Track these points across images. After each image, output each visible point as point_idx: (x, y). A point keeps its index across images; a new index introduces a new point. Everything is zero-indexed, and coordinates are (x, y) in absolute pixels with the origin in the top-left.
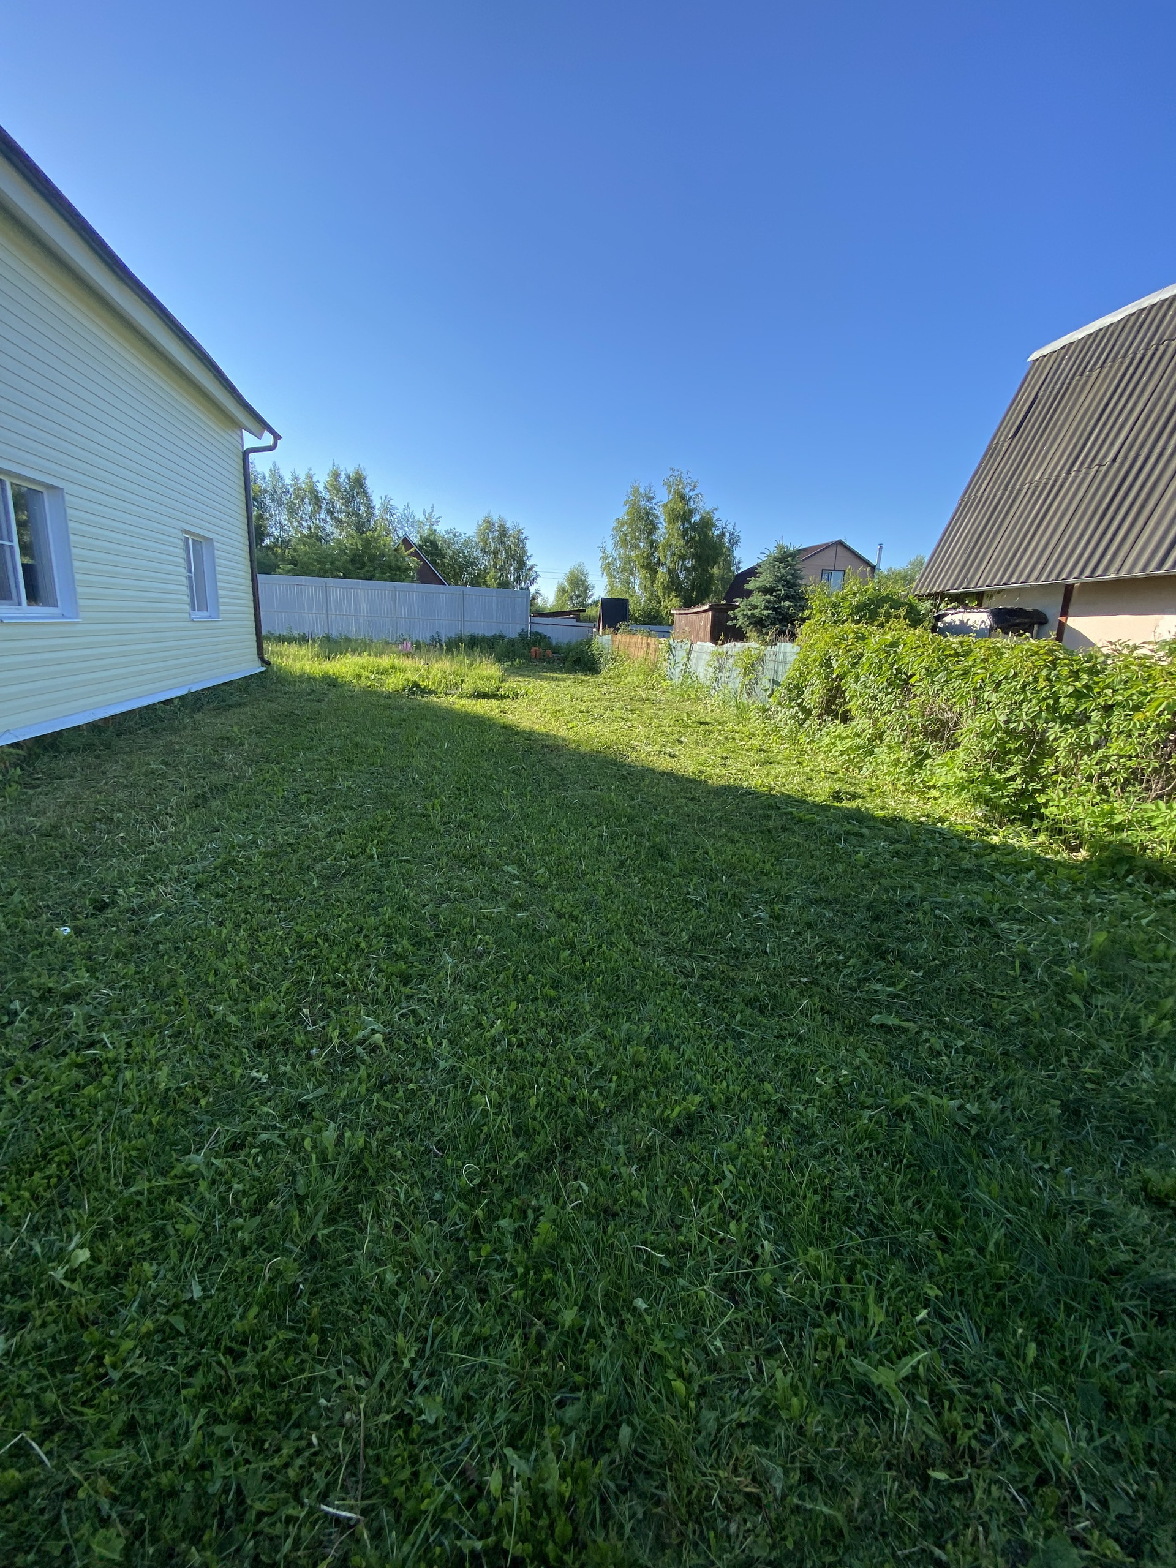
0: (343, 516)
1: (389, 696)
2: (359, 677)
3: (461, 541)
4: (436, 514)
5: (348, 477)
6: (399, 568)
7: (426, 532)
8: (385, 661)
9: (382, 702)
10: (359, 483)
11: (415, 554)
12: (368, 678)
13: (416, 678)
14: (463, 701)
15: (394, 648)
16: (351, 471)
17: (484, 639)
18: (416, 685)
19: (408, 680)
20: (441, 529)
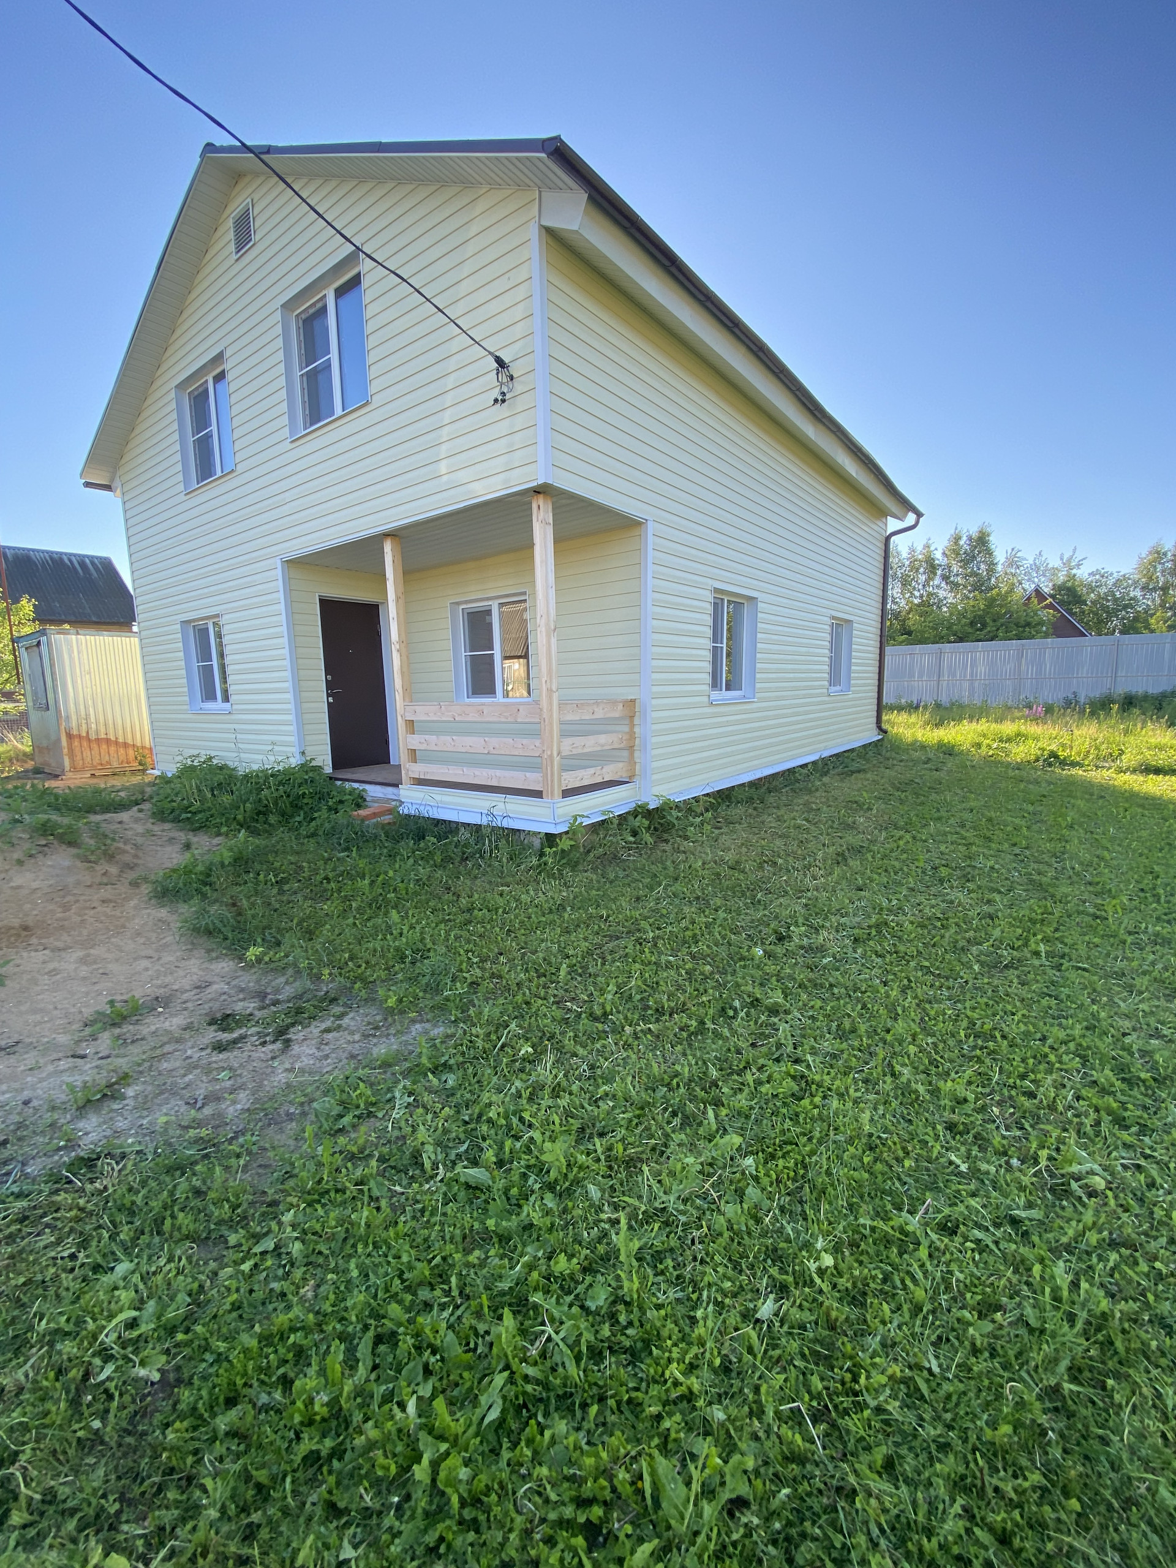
0: (959, 580)
1: (1019, 767)
2: (979, 745)
3: (1111, 582)
4: (1079, 556)
5: (970, 538)
6: (1028, 624)
7: (1061, 578)
8: (1008, 728)
9: (1011, 773)
10: (981, 541)
11: (1050, 606)
12: (989, 746)
13: (1053, 747)
14: (1127, 777)
15: (1017, 714)
16: (974, 531)
17: (1146, 697)
18: (1054, 755)
19: (1043, 750)
20: (1083, 573)
